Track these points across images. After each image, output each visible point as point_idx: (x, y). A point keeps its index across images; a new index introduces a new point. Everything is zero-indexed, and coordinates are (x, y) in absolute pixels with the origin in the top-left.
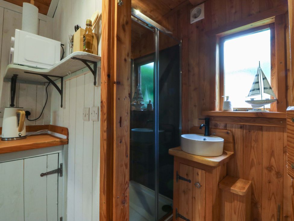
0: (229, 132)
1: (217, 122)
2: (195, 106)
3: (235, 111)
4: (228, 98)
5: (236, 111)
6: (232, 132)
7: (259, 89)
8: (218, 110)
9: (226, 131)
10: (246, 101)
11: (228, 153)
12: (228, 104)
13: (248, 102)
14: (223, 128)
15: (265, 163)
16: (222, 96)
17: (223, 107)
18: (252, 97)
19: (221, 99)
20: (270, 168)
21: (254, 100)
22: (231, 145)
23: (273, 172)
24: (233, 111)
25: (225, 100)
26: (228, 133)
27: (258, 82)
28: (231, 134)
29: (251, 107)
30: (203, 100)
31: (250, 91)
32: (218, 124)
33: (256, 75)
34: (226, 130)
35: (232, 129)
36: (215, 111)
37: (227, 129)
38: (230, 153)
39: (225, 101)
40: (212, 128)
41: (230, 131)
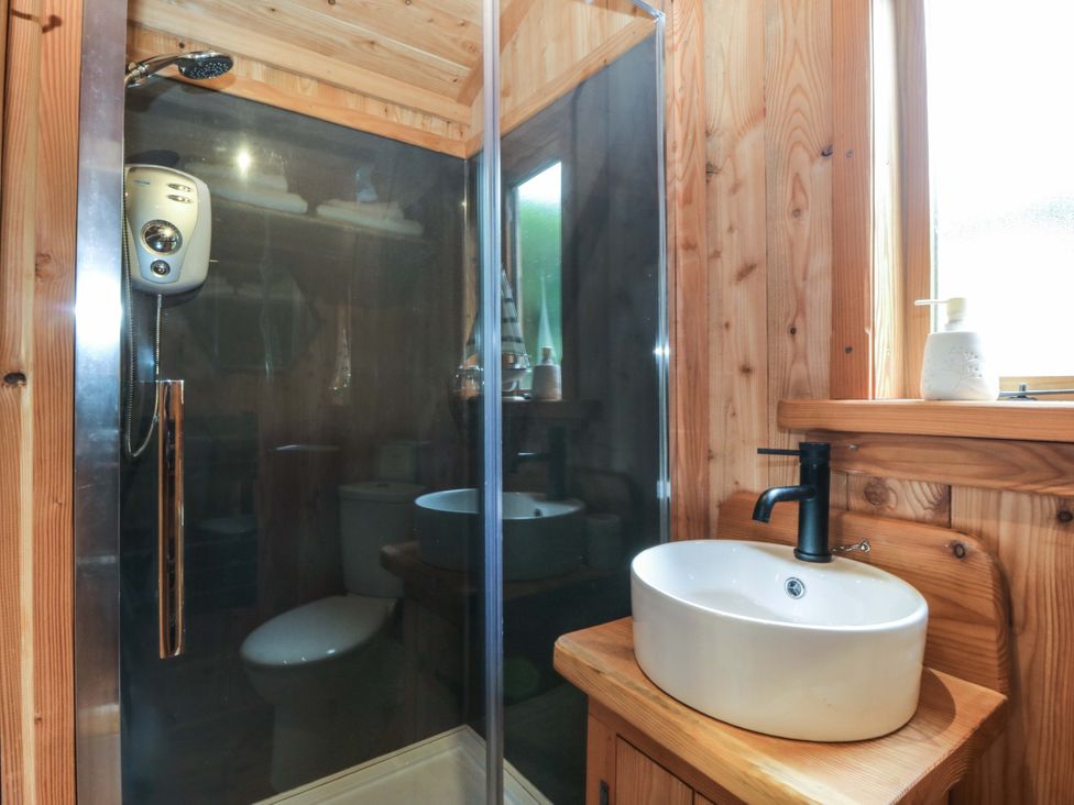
0: (971, 544)
1: (878, 472)
2: (746, 370)
3: (1012, 397)
4: (956, 307)
5: (1022, 397)
6: (992, 548)
8: (887, 395)
9: (952, 536)
11: (959, 705)
12: (961, 347)
14: (921, 513)
16: (919, 302)
17: (924, 374)
19: (912, 319)
22: (987, 639)
24: (1002, 397)
25: (939, 323)
26: (958, 552)
28: (984, 560)
30: (793, 331)
32: (892, 483)
34: (948, 526)
35: (989, 526)
36: (870, 401)
37: (957, 520)
38: (977, 699)
39: (942, 329)
40: (848, 509)
41: (980, 535)
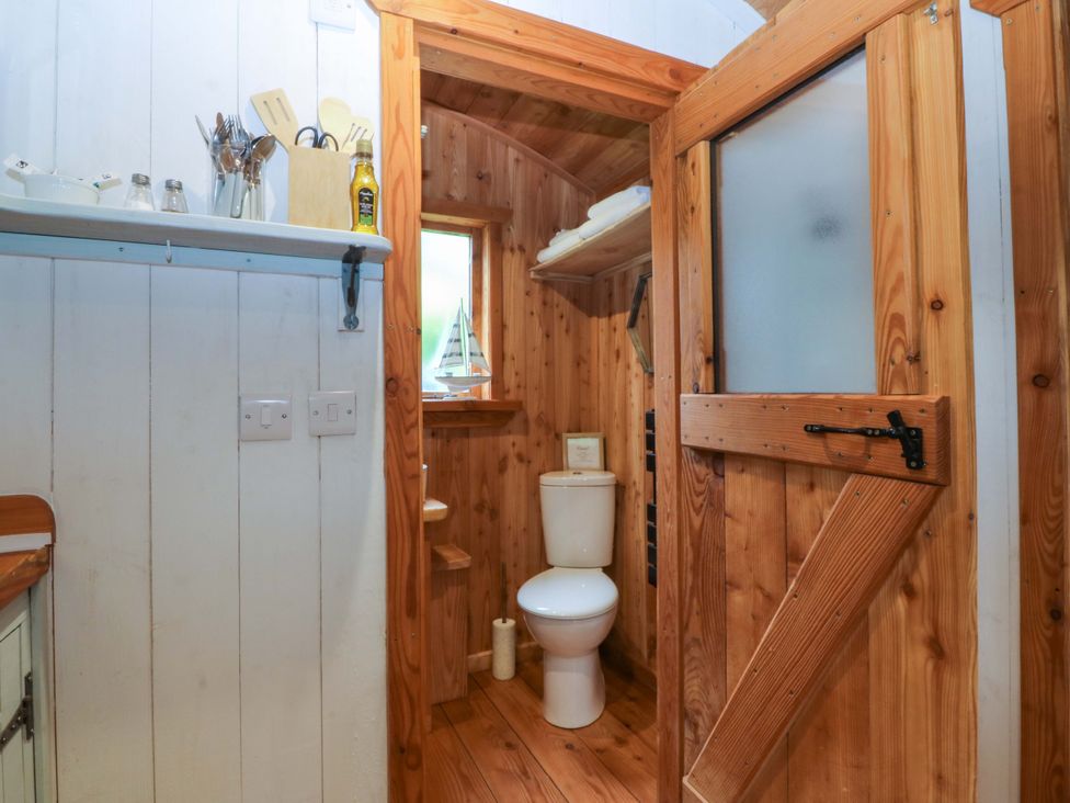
7: (461, 354)
10: (437, 378)
13: (440, 379)
15: (474, 499)
18: (450, 370)
20: (480, 507)
21: (454, 375)
23: (486, 512)
27: (458, 340)
29: (447, 390)
31: (445, 356)
33: (455, 326)
